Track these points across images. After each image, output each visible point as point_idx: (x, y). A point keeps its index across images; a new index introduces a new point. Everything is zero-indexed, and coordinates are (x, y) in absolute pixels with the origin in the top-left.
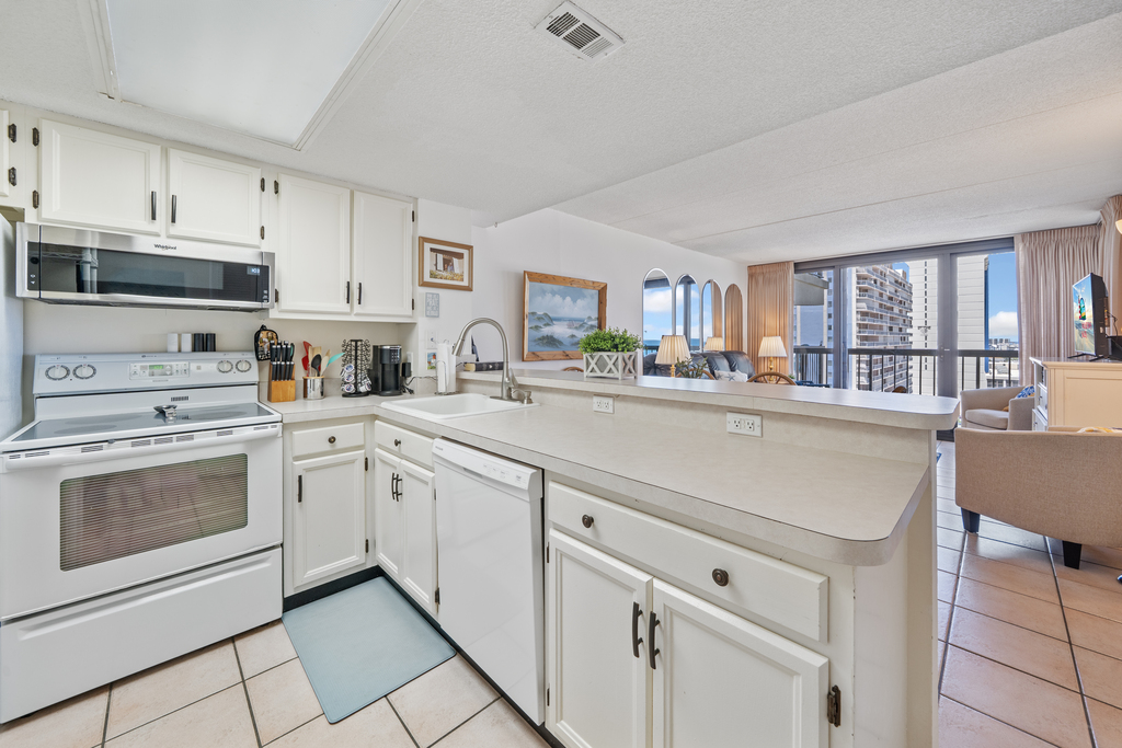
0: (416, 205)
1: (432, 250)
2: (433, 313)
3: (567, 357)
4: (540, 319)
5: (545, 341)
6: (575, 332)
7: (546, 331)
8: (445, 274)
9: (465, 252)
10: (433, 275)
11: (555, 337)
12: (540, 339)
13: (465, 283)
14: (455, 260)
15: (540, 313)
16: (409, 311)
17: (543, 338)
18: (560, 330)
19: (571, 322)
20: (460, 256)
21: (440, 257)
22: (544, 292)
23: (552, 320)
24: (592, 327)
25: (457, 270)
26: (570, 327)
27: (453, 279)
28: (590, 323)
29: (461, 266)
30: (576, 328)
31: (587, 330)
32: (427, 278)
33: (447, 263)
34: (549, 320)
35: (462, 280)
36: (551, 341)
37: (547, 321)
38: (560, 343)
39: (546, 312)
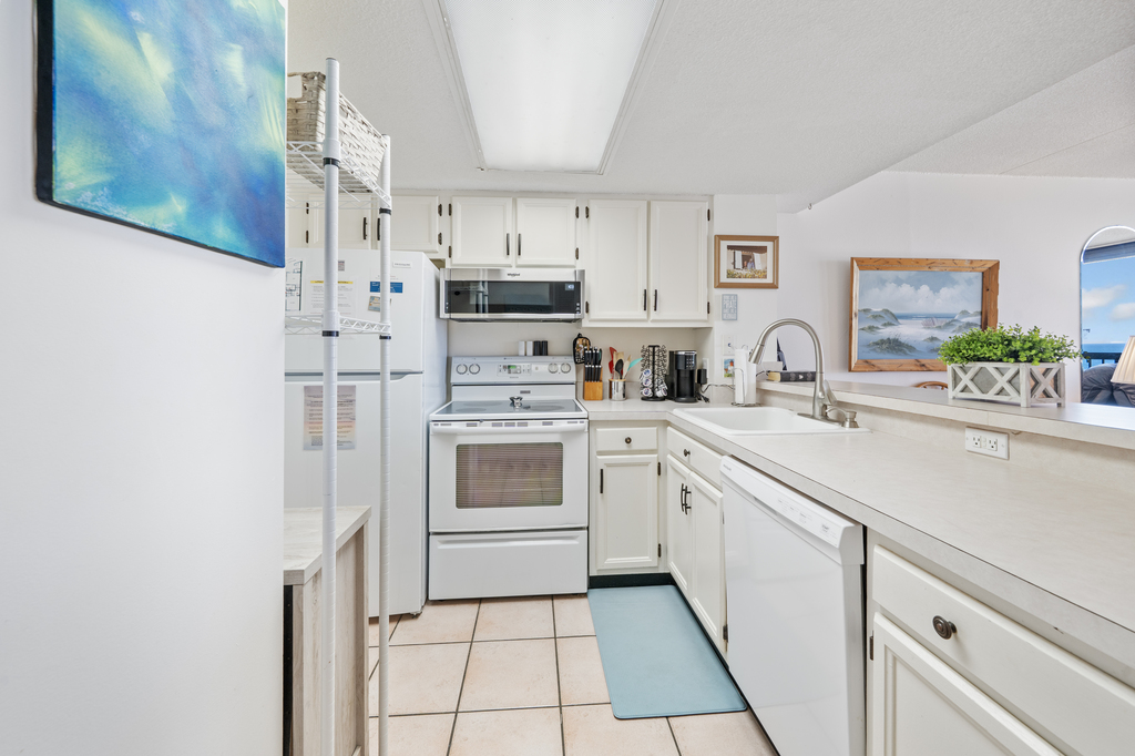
0: (712, 203)
1: (729, 247)
2: (730, 316)
3: (923, 367)
4: (876, 317)
5: (884, 346)
6: (936, 333)
7: (887, 332)
8: (744, 272)
9: (769, 245)
10: (730, 275)
11: (902, 340)
12: (877, 344)
13: (769, 280)
14: (757, 256)
15: (877, 309)
16: (704, 315)
17: (882, 342)
19: (930, 319)
20: (763, 250)
21: (739, 254)
22: (883, 282)
23: (896, 317)
24: (969, 325)
25: (758, 266)
26: (927, 326)
27: (753, 277)
28: (965, 320)
29: (764, 261)
30: (939, 327)
31: (960, 329)
32: (724, 279)
33: (747, 260)
34: (894, 319)
35: (765, 277)
36: (895, 346)
37: (888, 319)
38: (911, 348)
39: (886, 308)
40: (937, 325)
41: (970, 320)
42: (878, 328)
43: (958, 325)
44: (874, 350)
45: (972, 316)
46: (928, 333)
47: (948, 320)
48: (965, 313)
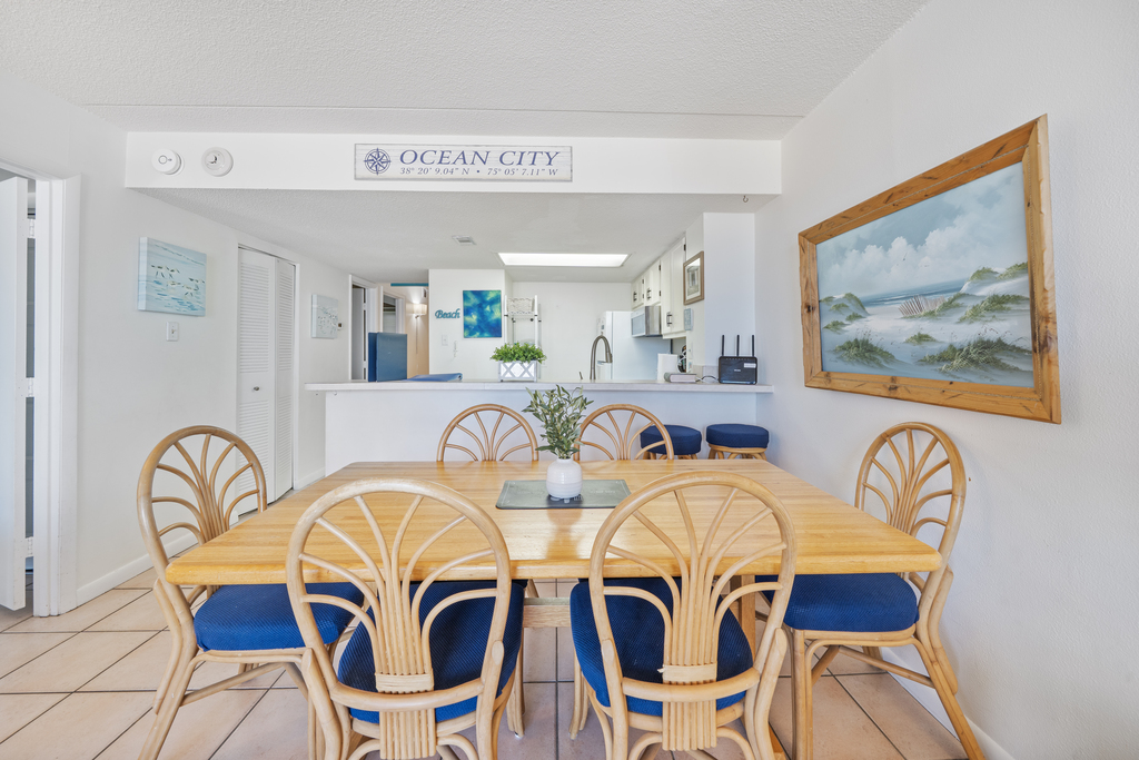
1: (688, 270)
2: (689, 327)
3: (892, 391)
4: (838, 307)
5: (853, 351)
6: (926, 327)
7: (854, 330)
8: (692, 288)
9: (699, 261)
10: (689, 293)
11: (874, 341)
12: (843, 348)
13: (699, 295)
14: (696, 273)
15: (839, 296)
17: (850, 345)
18: (884, 326)
19: (913, 301)
20: (697, 267)
23: (862, 304)
24: (998, 304)
26: (909, 315)
28: (987, 291)
29: (698, 277)
30: (931, 314)
31: (976, 314)
36: (865, 351)
37: (853, 309)
38: (888, 356)
39: (849, 292)
40: (926, 309)
41: (1000, 288)
42: (843, 324)
43: (970, 304)
44: (841, 358)
45: (1003, 277)
46: (912, 327)
47: (947, 298)
48: (984, 275)
